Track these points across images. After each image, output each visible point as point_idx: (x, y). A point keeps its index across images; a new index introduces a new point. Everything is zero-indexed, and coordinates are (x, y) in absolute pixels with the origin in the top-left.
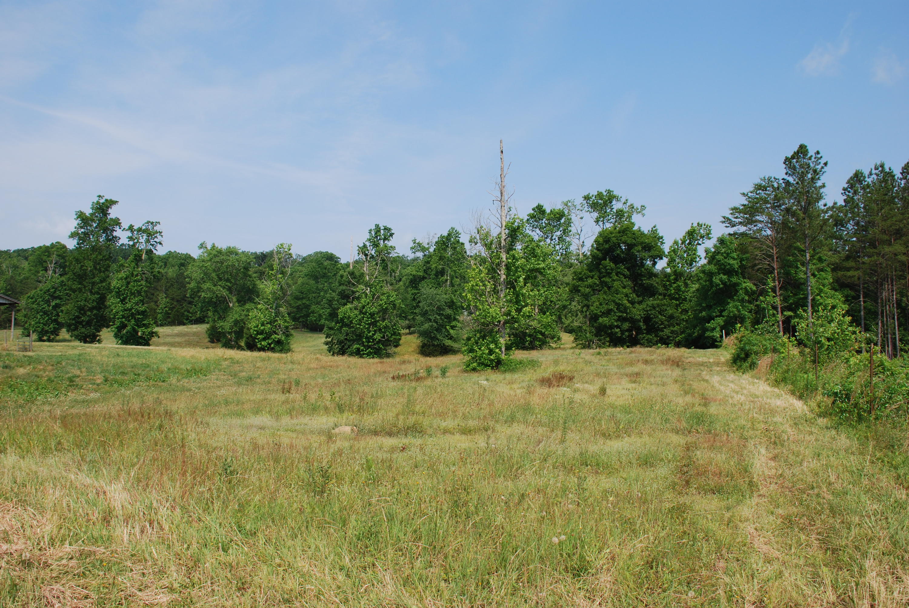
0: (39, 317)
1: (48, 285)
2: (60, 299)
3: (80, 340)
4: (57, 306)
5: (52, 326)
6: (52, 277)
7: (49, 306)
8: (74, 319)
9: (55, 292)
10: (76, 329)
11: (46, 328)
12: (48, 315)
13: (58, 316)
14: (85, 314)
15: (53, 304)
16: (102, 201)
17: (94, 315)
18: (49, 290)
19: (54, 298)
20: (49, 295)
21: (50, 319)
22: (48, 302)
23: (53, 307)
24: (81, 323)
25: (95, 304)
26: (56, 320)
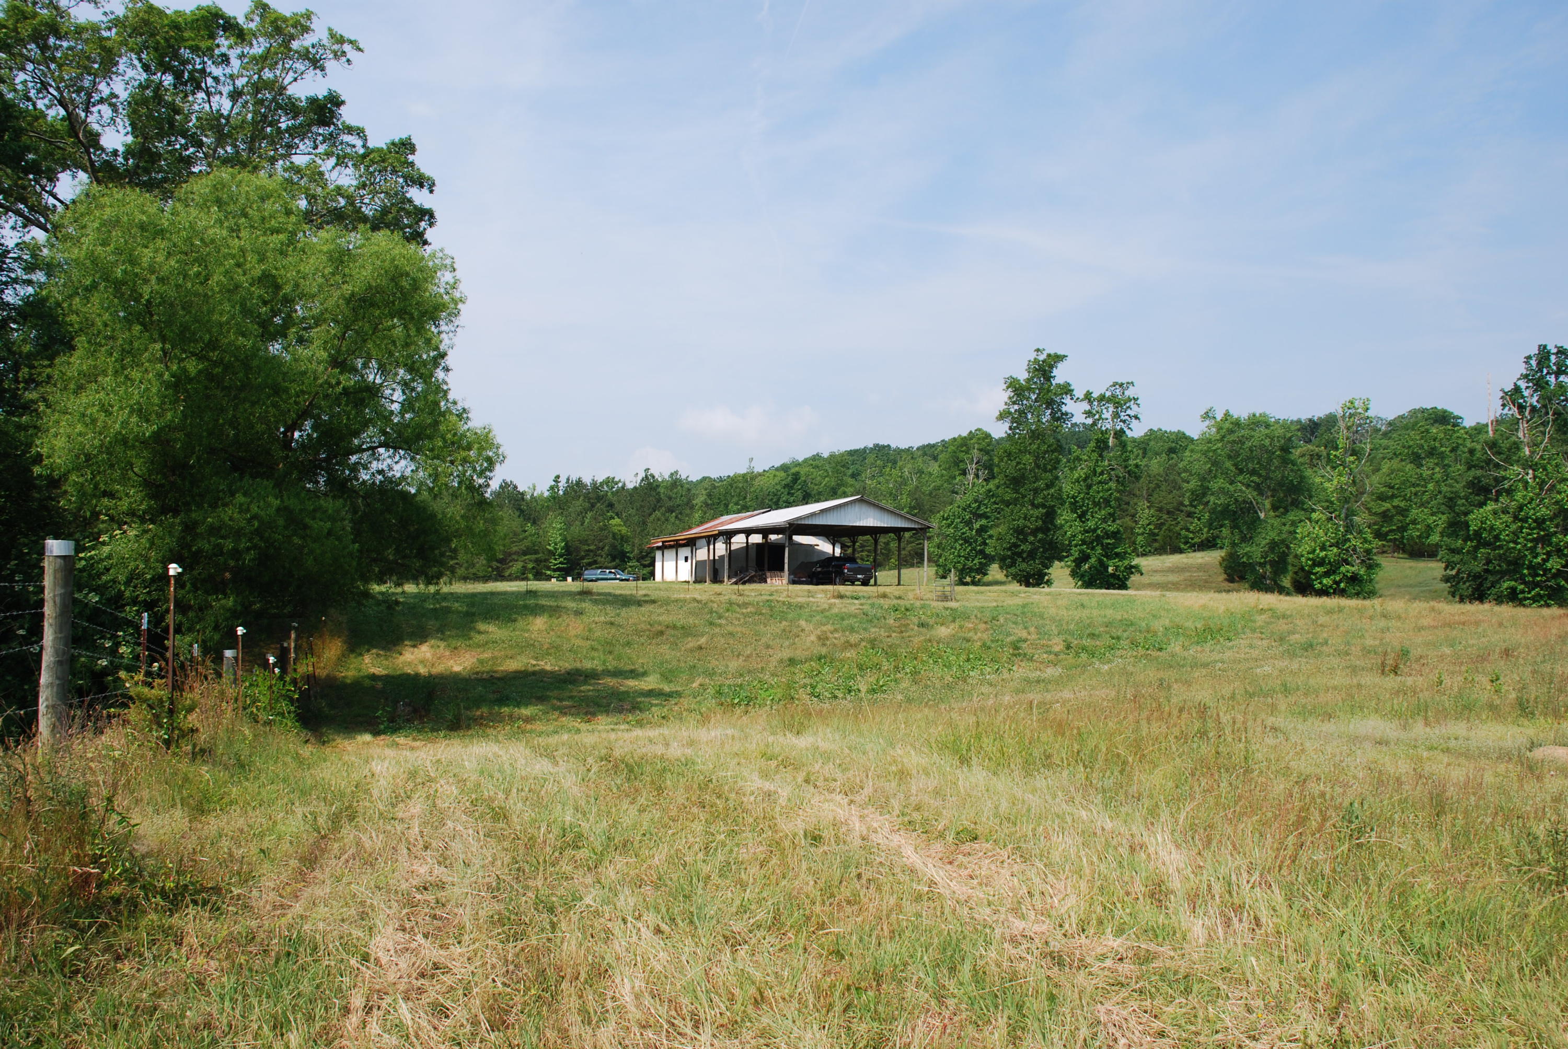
0: (958, 547)
1: (969, 498)
2: (987, 518)
3: (1020, 582)
4: (983, 529)
5: (976, 561)
6: (974, 484)
7: (971, 529)
8: (1009, 549)
9: (979, 507)
10: (1013, 564)
11: (969, 564)
12: (970, 545)
13: (985, 544)
14: (1025, 541)
15: (977, 526)
16: (1042, 357)
17: (1039, 541)
18: (970, 506)
19: (980, 516)
20: (971, 512)
21: (974, 549)
22: (969, 523)
23: (977, 530)
24: (1019, 554)
25: (1040, 523)
26: (982, 552)
